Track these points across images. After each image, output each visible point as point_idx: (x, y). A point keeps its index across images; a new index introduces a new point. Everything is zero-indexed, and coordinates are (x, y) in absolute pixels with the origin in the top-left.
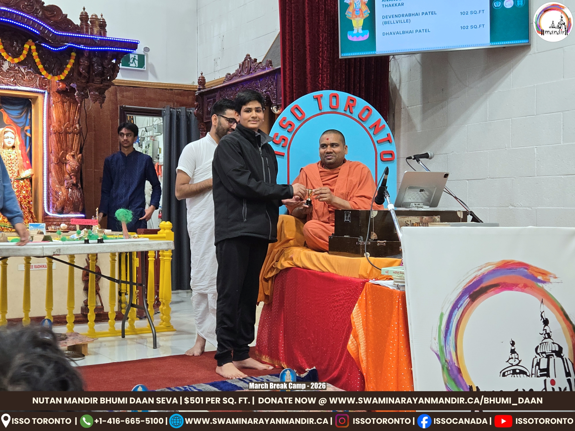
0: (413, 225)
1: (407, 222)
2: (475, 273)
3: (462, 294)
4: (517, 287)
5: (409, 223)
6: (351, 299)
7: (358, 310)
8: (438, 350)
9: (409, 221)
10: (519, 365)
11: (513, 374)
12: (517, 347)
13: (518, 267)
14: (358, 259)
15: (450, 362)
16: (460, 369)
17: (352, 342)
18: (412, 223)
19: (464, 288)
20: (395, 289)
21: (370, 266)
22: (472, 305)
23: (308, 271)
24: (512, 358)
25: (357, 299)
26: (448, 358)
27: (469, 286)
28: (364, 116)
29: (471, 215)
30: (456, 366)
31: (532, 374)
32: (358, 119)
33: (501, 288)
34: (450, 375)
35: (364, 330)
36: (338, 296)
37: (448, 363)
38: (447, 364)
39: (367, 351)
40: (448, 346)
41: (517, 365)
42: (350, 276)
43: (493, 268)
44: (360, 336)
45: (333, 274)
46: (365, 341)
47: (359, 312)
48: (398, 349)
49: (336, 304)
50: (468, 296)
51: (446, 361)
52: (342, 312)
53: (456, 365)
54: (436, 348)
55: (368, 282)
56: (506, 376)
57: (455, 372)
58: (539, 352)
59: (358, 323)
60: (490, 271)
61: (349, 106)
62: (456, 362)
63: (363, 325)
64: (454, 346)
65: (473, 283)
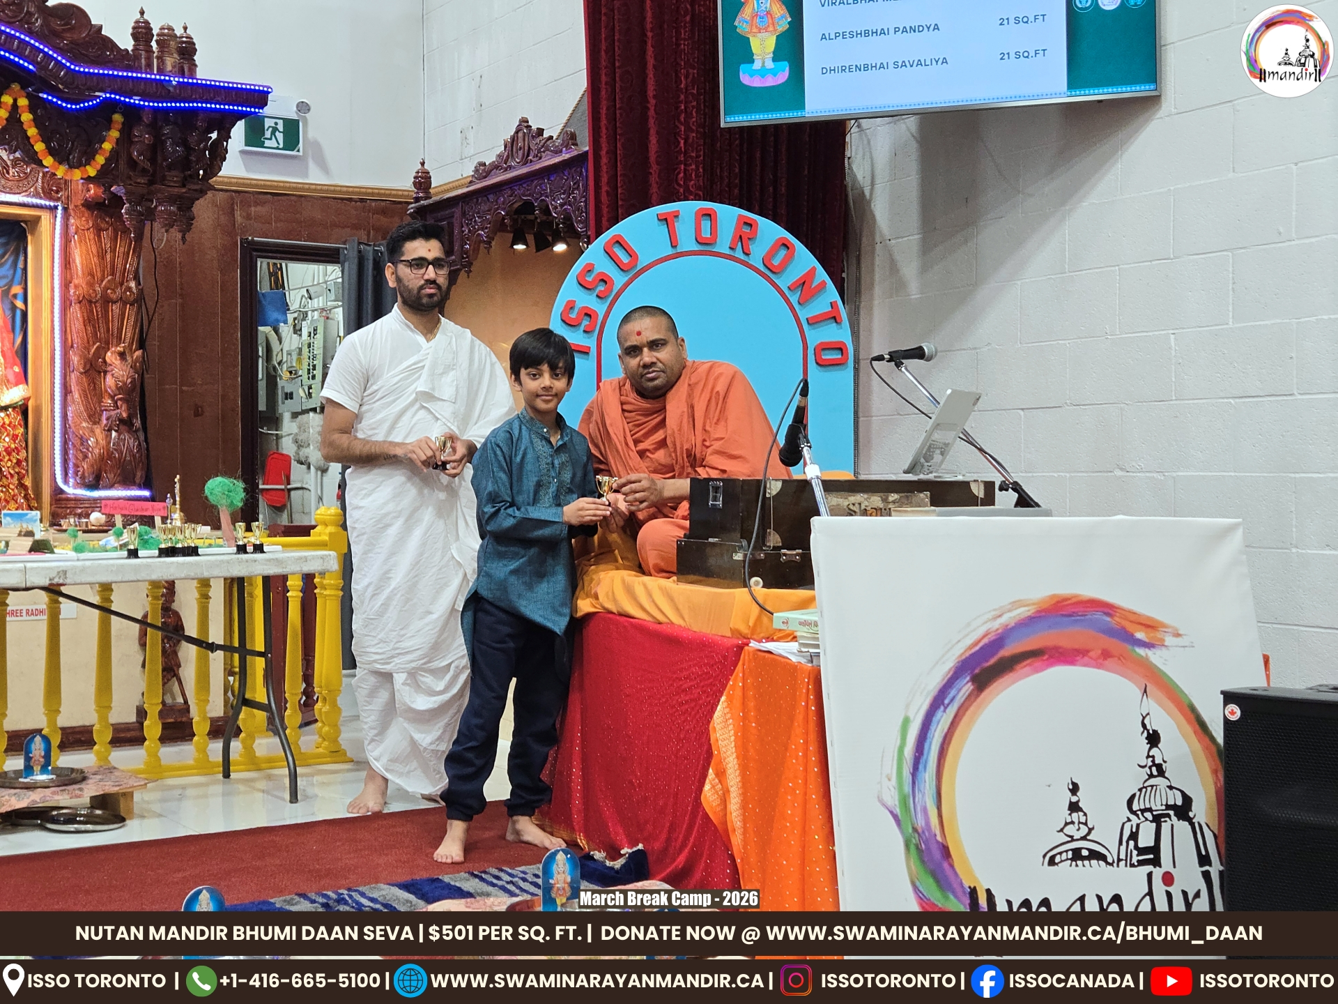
0: (865, 513)
1: (851, 507)
2: (989, 623)
3: (955, 673)
4: (1086, 659)
5: (856, 508)
6: (714, 685)
7: (727, 710)
8: (897, 803)
9: (857, 505)
10: (1088, 838)
11: (1072, 859)
12: (1083, 798)
13: (1088, 609)
14: (730, 593)
15: (923, 832)
16: (948, 848)
17: (713, 787)
18: (863, 507)
19: (960, 659)
20: (803, 661)
21: (756, 609)
22: (979, 700)
23: (631, 622)
24: (1072, 823)
25: (724, 687)
26: (920, 823)
27: (972, 655)
28: (776, 261)
29: (1015, 490)
30: (938, 842)
31: (1119, 860)
32: (762, 268)
33: (1047, 659)
34: (923, 862)
35: (738, 757)
36: (687, 678)
37: (918, 833)
38: (916, 835)
39: (744, 806)
40: (920, 796)
41: (1084, 838)
42: (713, 632)
43: (1029, 614)
44: (729, 771)
45: (680, 626)
46: (740, 784)
47: (729, 716)
48: (805, 802)
49: (683, 697)
50: (968, 678)
51: (915, 830)
52: (696, 714)
53: (939, 838)
54: (892, 799)
55: (747, 645)
56: (1057, 864)
57: (937, 854)
58: (1135, 807)
59: (725, 742)
60: (1023, 620)
61: (741, 236)
62: (938, 832)
63: (735, 746)
64: (935, 796)
65: (981, 648)
